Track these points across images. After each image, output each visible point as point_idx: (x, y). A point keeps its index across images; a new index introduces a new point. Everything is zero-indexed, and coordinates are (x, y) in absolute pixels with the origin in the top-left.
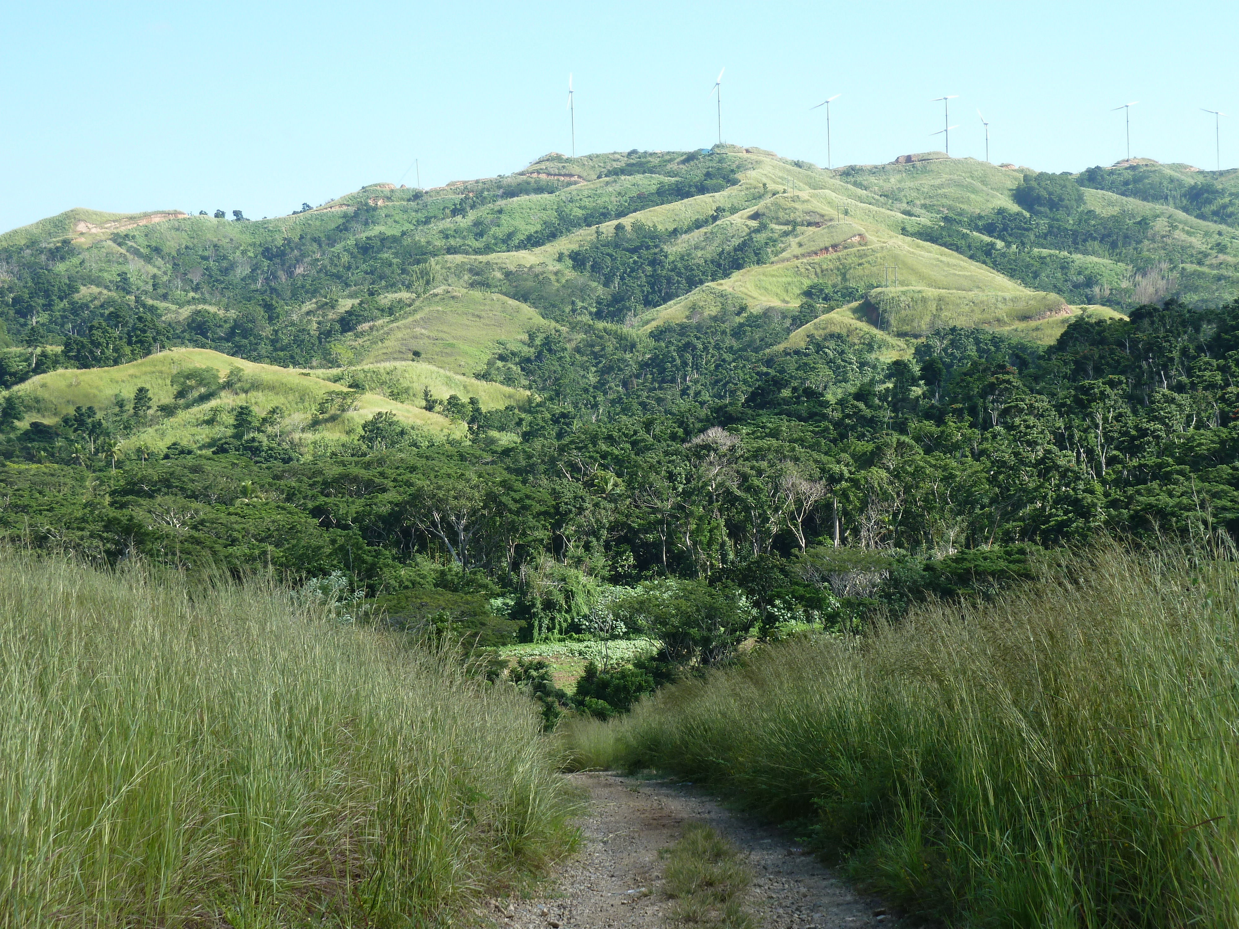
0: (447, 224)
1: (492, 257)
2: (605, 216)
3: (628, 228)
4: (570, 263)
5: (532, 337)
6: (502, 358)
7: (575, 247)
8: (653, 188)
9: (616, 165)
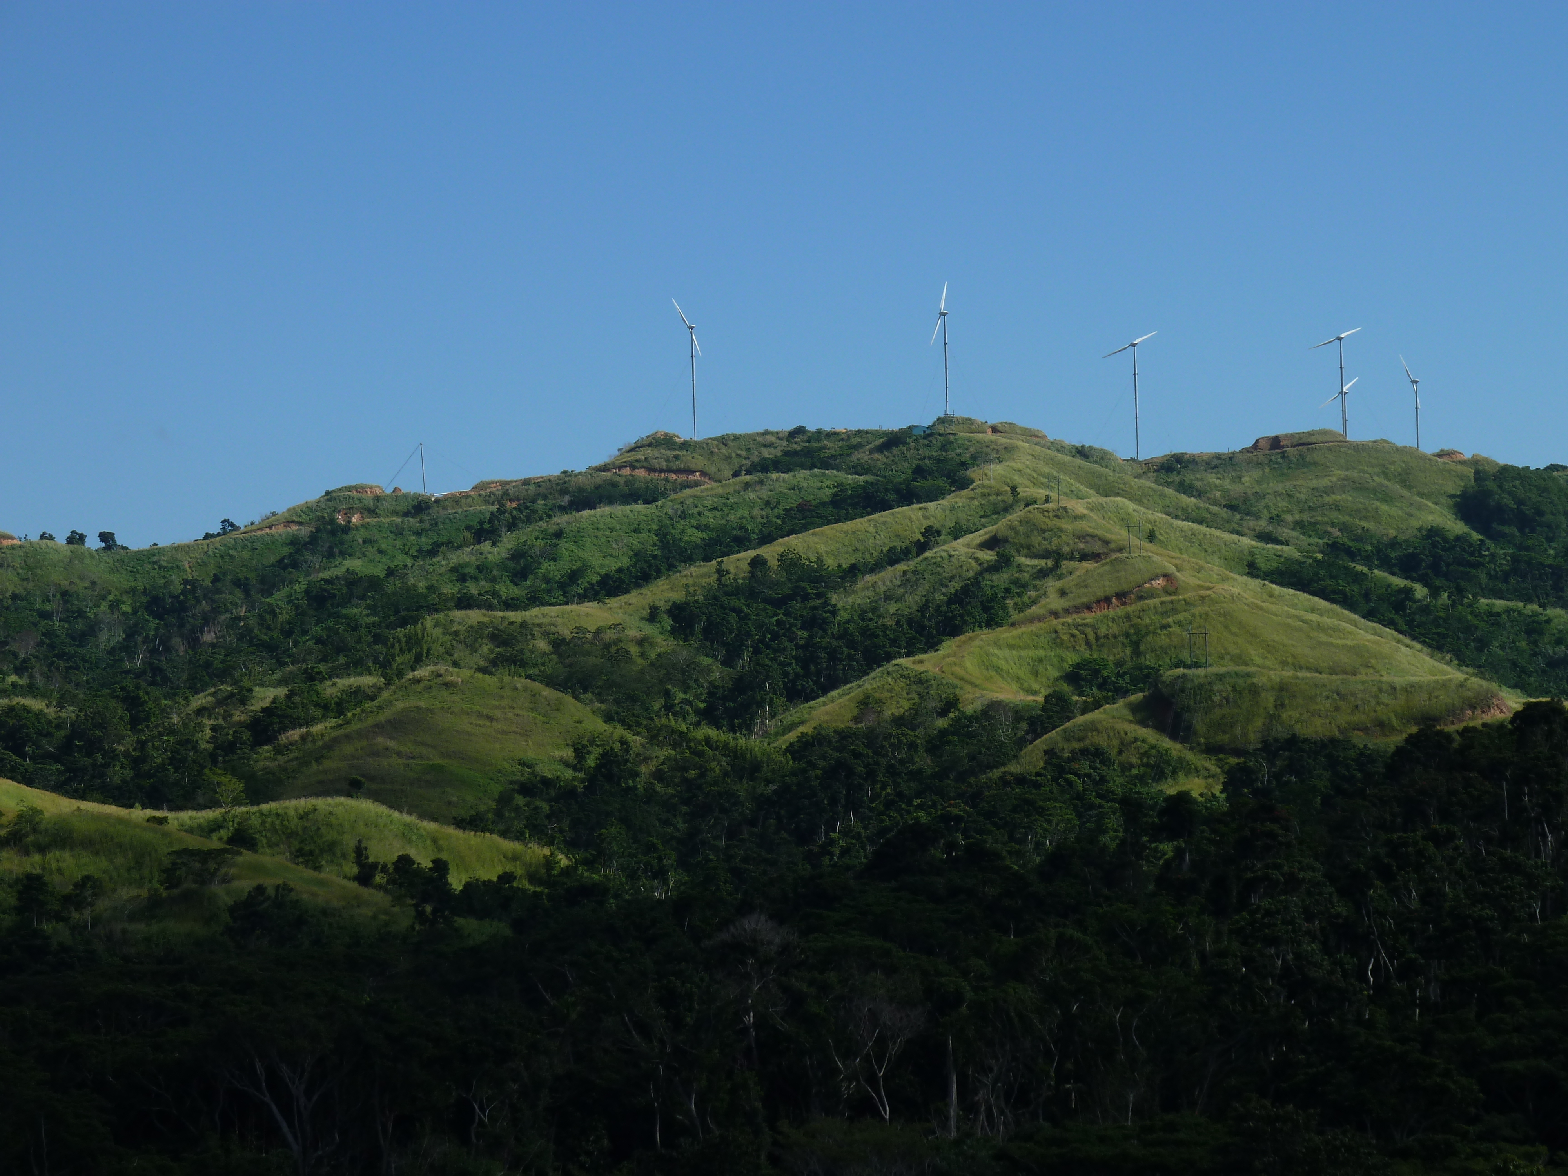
0: (465, 556)
1: (534, 614)
2: (740, 542)
3: (773, 563)
4: (667, 622)
5: (580, 752)
6: (526, 789)
7: (678, 596)
8: (827, 494)
9: (767, 453)
